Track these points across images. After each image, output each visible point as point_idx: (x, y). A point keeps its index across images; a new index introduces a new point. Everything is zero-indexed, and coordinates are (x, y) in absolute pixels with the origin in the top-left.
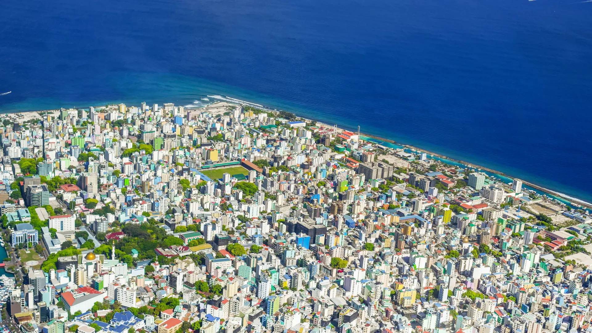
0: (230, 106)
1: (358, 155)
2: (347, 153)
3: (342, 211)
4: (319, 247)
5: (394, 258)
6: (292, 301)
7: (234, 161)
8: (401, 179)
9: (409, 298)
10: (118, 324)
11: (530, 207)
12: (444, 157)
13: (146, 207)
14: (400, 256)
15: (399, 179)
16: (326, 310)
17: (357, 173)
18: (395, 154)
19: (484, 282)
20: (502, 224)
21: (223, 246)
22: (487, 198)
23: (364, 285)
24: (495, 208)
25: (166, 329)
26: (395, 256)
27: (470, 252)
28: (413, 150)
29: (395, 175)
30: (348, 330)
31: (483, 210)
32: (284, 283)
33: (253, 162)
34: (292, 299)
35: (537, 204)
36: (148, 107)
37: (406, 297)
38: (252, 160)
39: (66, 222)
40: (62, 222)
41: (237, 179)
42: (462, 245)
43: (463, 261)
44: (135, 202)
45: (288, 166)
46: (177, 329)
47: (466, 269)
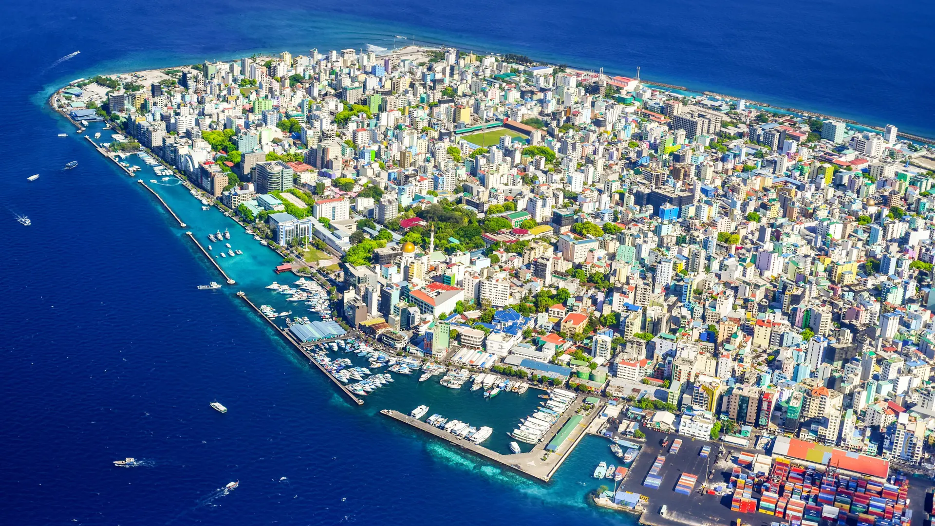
0: (427, 51)
1: (656, 106)
2: (637, 104)
3: (689, 175)
4: (691, 221)
5: (795, 229)
6: (707, 285)
7: (492, 123)
8: (732, 135)
9: (850, 273)
10: (505, 325)
11: (916, 161)
12: (765, 105)
13: (427, 185)
14: (803, 226)
15: (730, 134)
16: (758, 292)
17: (670, 129)
18: (698, 103)
19: (927, 250)
20: (905, 181)
21: (567, 227)
22: (862, 151)
23: (787, 260)
24: (885, 162)
25: (574, 326)
26: (796, 226)
27: (884, 216)
28: (717, 97)
29: (723, 129)
30: (807, 310)
31: (870, 166)
32: (679, 265)
33: (522, 122)
34: (707, 282)
35: (923, 156)
36: (320, 57)
37: (846, 272)
38: (519, 120)
39: (339, 207)
40: (334, 208)
41: (521, 144)
42: (866, 209)
43: (891, 225)
44: (410, 179)
45: (577, 123)
46: (585, 326)
47: (894, 236)
